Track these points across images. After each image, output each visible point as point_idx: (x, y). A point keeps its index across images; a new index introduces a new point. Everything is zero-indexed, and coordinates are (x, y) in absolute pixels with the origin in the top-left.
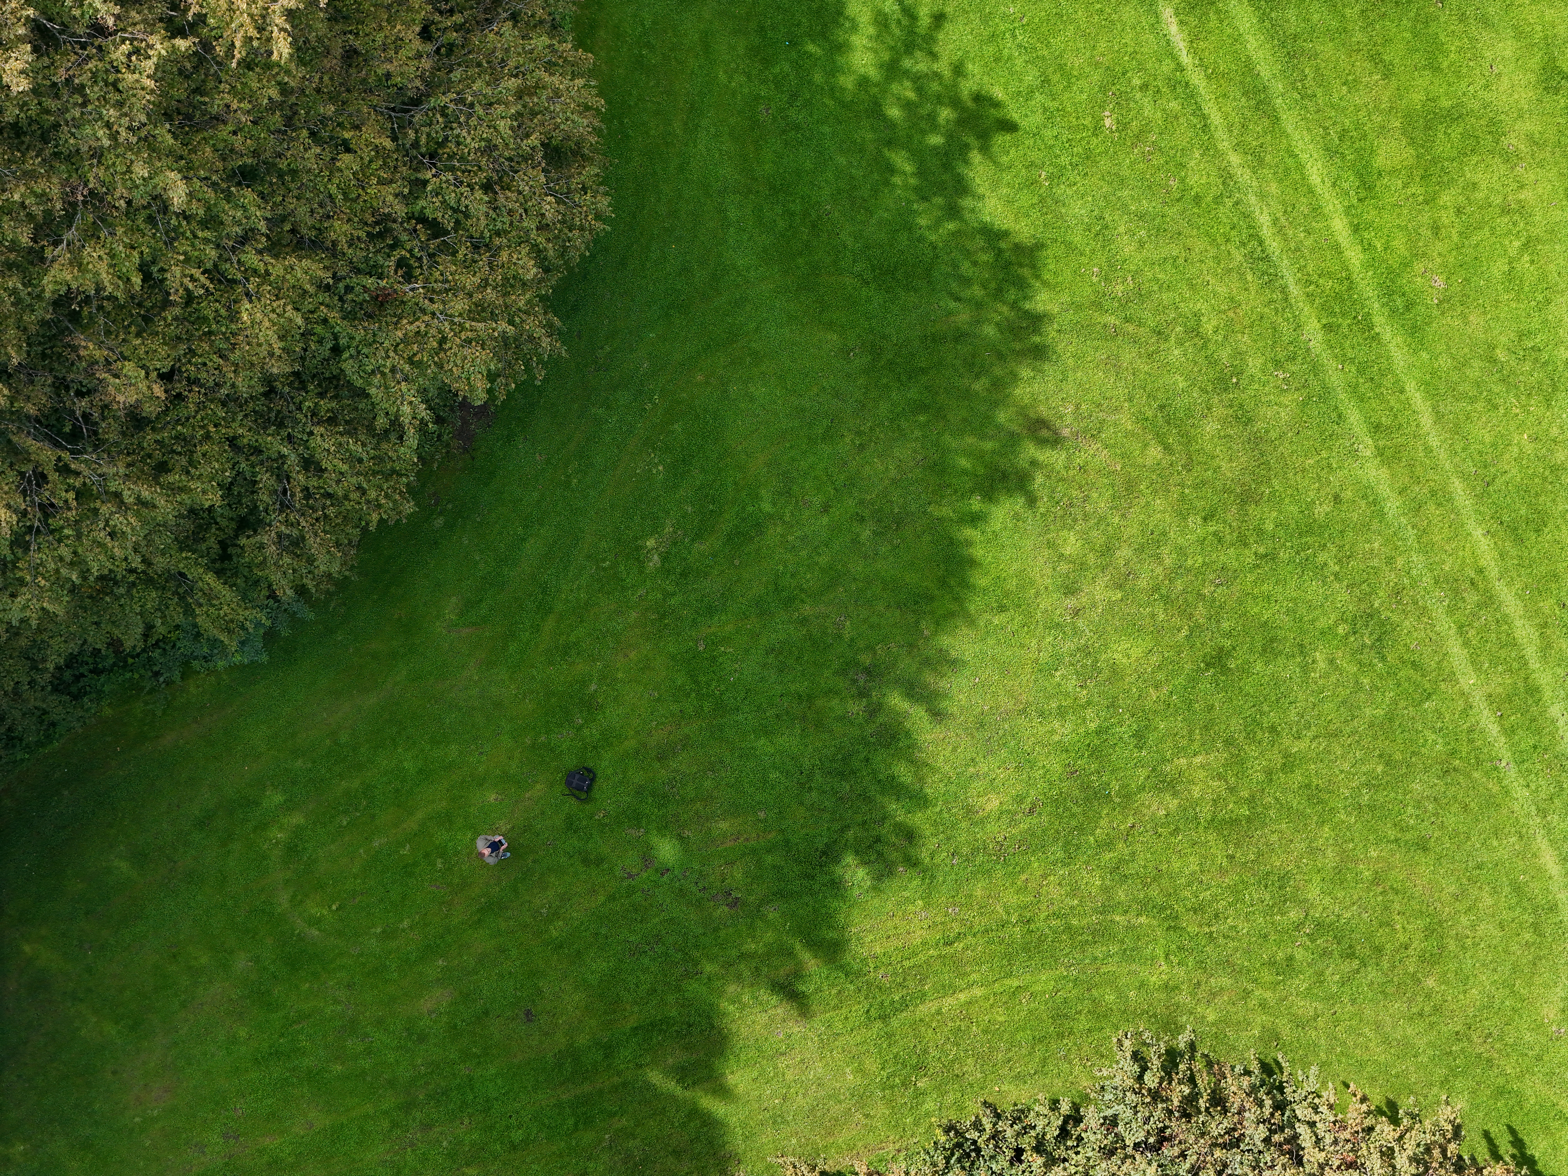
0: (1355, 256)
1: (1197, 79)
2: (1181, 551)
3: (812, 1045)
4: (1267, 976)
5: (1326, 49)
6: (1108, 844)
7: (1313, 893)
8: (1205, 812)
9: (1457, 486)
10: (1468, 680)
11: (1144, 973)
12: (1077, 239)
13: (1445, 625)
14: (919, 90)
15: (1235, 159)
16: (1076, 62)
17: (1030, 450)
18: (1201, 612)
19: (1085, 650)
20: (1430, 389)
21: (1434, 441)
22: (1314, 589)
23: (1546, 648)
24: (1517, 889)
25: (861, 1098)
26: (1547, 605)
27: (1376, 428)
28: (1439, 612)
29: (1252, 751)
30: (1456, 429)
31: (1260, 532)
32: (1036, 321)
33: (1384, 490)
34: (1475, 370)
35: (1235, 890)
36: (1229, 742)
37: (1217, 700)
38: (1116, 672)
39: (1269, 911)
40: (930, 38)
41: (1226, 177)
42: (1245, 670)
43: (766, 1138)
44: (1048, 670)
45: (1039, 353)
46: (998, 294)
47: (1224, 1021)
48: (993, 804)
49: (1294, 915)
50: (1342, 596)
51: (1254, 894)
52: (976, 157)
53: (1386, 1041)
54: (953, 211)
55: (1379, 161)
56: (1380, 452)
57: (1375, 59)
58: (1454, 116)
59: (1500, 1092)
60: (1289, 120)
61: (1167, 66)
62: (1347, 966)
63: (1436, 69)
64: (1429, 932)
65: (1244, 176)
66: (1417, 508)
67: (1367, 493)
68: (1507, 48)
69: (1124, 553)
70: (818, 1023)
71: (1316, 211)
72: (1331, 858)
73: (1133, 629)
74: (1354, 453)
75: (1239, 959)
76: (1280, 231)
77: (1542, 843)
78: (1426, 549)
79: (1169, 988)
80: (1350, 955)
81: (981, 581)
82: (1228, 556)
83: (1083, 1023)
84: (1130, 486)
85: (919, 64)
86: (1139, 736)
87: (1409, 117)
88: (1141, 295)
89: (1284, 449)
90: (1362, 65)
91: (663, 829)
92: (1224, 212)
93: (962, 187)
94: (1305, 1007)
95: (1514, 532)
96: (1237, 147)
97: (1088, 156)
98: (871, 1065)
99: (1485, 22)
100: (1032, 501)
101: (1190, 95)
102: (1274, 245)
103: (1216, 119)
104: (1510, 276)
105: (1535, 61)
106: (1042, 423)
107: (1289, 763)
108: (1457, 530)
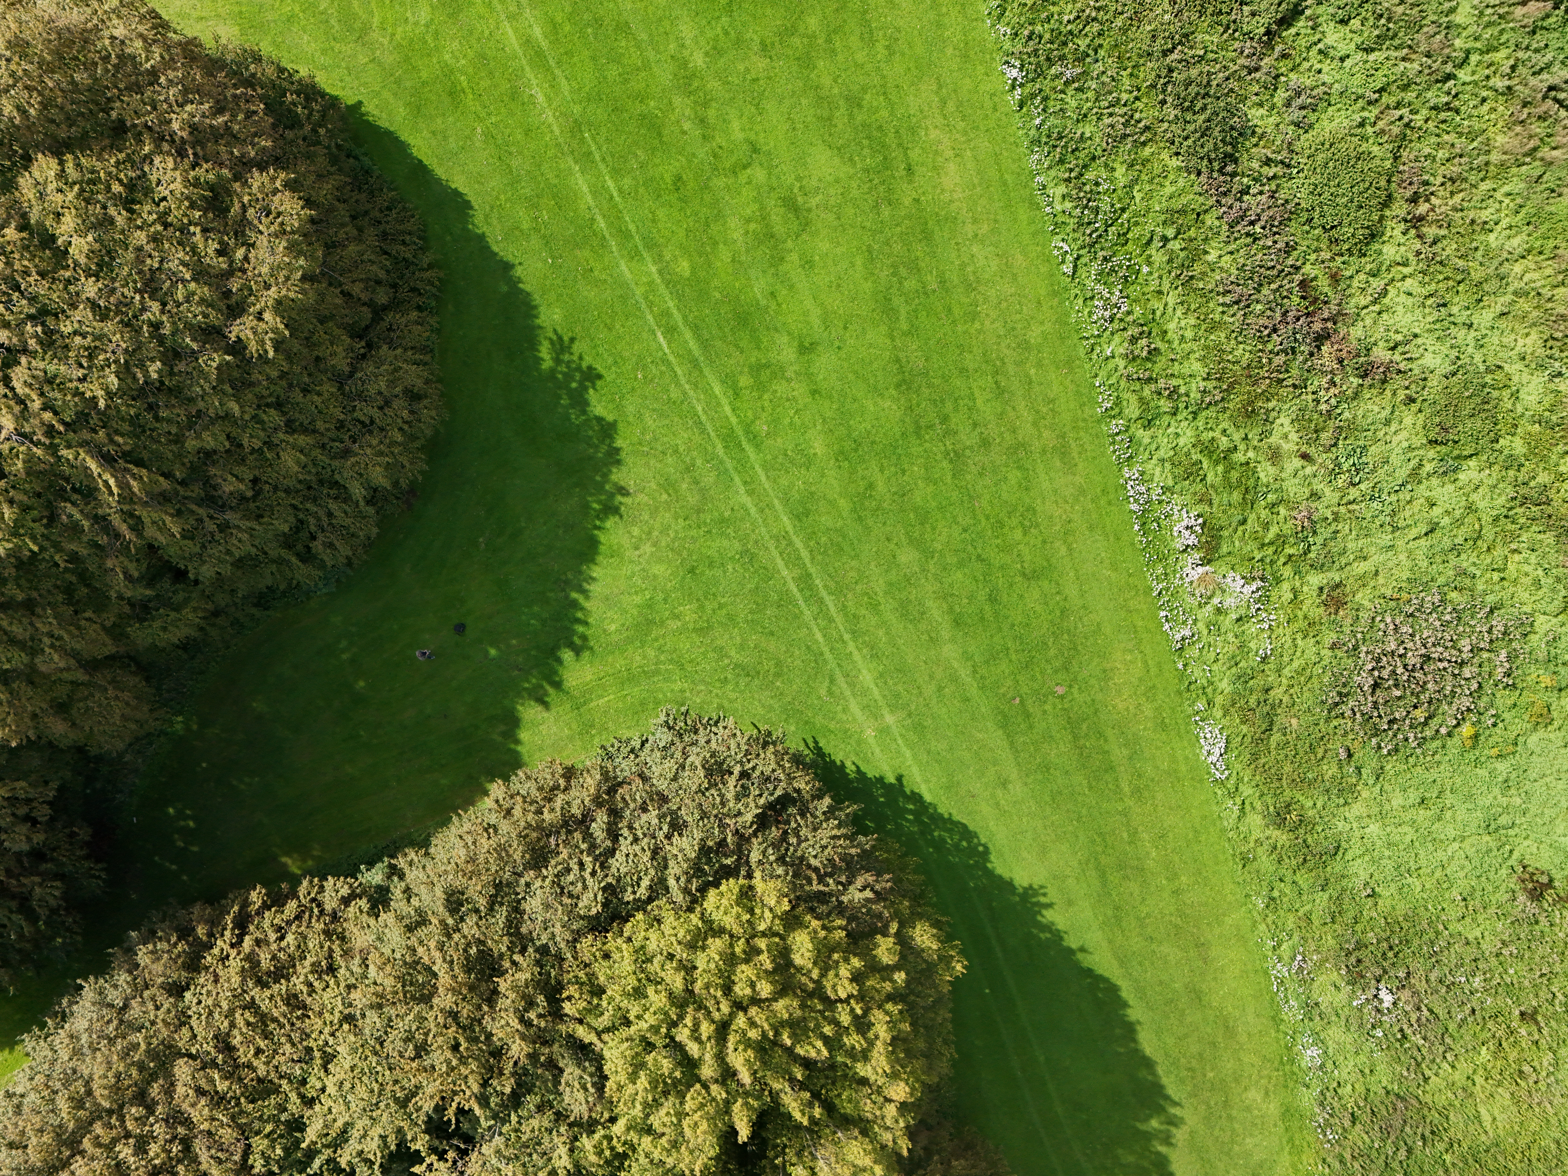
0: (734, 420)
1: (671, 358)
2: (677, 532)
3: (552, 720)
4: (718, 685)
5: (718, 343)
6: (656, 640)
7: (733, 653)
8: (691, 626)
9: (776, 502)
10: (785, 573)
11: (673, 686)
12: (631, 419)
13: (775, 553)
14: (568, 367)
15: (687, 387)
16: (626, 354)
17: (619, 498)
18: (685, 553)
19: (643, 570)
20: (765, 467)
21: (767, 486)
22: (725, 543)
23: (813, 559)
24: (808, 648)
25: (571, 738)
26: (812, 543)
27: (745, 483)
28: (772, 548)
29: (707, 603)
30: (775, 481)
31: (705, 523)
32: (618, 450)
33: (749, 505)
34: (780, 459)
35: (704, 654)
36: (698, 600)
37: (693, 585)
38: (655, 577)
39: (717, 661)
40: (570, 347)
41: (685, 393)
42: (702, 573)
43: (537, 755)
44: (630, 578)
45: (618, 462)
46: (603, 442)
47: (703, 702)
48: (613, 627)
49: (726, 661)
50: (737, 545)
51: (711, 655)
52: (591, 391)
53: (763, 706)
54: (584, 412)
55: (741, 384)
56: (747, 491)
57: (737, 346)
58: (767, 366)
59: (806, 723)
60: (707, 371)
61: (660, 354)
62: (747, 679)
63: (759, 349)
64: (777, 665)
65: (691, 393)
66: (762, 511)
67: (743, 507)
68: (785, 339)
69: (656, 533)
70: (554, 711)
71: (719, 404)
72: (738, 640)
73: (660, 561)
74: (737, 492)
75: (707, 679)
76: (705, 412)
77: (815, 630)
78: (766, 526)
79: (682, 691)
80: (748, 675)
81: (602, 548)
82: (694, 533)
83: (651, 706)
84: (657, 508)
85: (566, 357)
86: (665, 600)
87: (751, 367)
88: (656, 439)
89: (712, 492)
90: (732, 349)
91: (491, 645)
92: (685, 407)
93: (587, 403)
94: (733, 695)
95: (798, 517)
96: (688, 382)
97: (633, 389)
98: (574, 726)
99: (776, 330)
100: (621, 517)
101: (669, 364)
102: (704, 418)
103: (679, 372)
104: (791, 424)
105: (796, 344)
106: (622, 488)
107: (721, 606)
108: (777, 518)
